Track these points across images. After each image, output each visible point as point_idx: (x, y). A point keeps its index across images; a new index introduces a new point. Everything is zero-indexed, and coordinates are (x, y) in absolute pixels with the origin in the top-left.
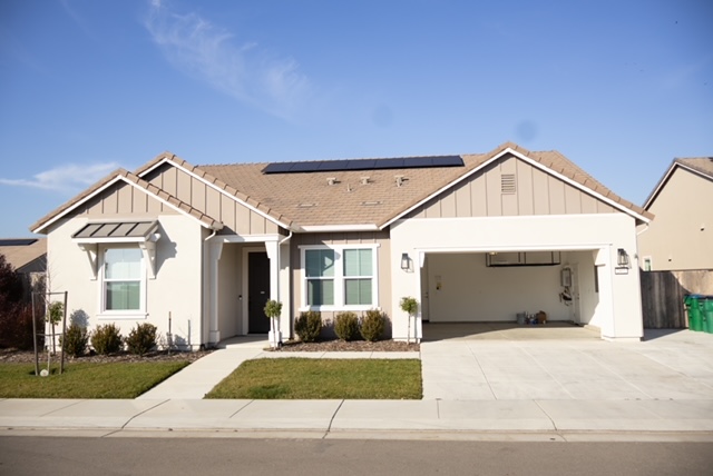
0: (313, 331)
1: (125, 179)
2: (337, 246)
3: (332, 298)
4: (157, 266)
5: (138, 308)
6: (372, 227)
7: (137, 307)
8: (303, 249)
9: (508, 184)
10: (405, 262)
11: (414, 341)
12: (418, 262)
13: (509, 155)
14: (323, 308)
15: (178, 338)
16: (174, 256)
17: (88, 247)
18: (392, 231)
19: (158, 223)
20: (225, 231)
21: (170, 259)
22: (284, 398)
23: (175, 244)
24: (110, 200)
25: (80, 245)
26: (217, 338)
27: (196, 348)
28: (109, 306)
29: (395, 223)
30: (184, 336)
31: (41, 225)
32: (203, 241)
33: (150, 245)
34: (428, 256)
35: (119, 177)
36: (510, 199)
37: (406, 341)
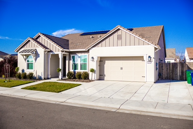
2: (79, 55)
3: (78, 68)
4: (36, 60)
7: (33, 69)
8: (72, 55)
9: (119, 37)
12: (96, 59)
13: (119, 29)
15: (40, 76)
16: (39, 57)
17: (23, 55)
18: (90, 51)
19: (36, 49)
20: (51, 51)
23: (39, 54)
24: (28, 44)
25: (21, 55)
26: (50, 77)
27: (43, 79)
28: (28, 68)
30: (41, 76)
33: (34, 55)
34: (98, 57)
35: (29, 39)
36: (120, 41)
37: (91, 80)
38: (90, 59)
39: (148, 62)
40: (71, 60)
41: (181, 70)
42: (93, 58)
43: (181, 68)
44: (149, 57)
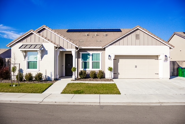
0: (84, 76)
1: (33, 32)
2: (91, 53)
3: (89, 67)
4: (42, 57)
5: (37, 68)
6: (101, 48)
8: (81, 53)
9: (137, 37)
10: (109, 57)
11: (111, 79)
12: (113, 57)
13: (138, 29)
14: (87, 69)
15: (48, 76)
16: (47, 54)
17: (23, 51)
18: (106, 49)
19: (42, 45)
20: (61, 48)
21: (46, 55)
22: (83, 94)
23: (47, 51)
24: (29, 38)
25: (21, 50)
26: (58, 77)
27: (53, 80)
28: (28, 68)
29: (107, 47)
30: (50, 76)
31: (10, 45)
32: (55, 50)
33: (40, 51)
34: (116, 56)
35: (31, 32)
36: (138, 41)
37: (109, 78)
38: (107, 57)
39: (165, 61)
40: (80, 58)
41: (172, 67)
42: (109, 56)
43: (172, 66)
44: (166, 56)
